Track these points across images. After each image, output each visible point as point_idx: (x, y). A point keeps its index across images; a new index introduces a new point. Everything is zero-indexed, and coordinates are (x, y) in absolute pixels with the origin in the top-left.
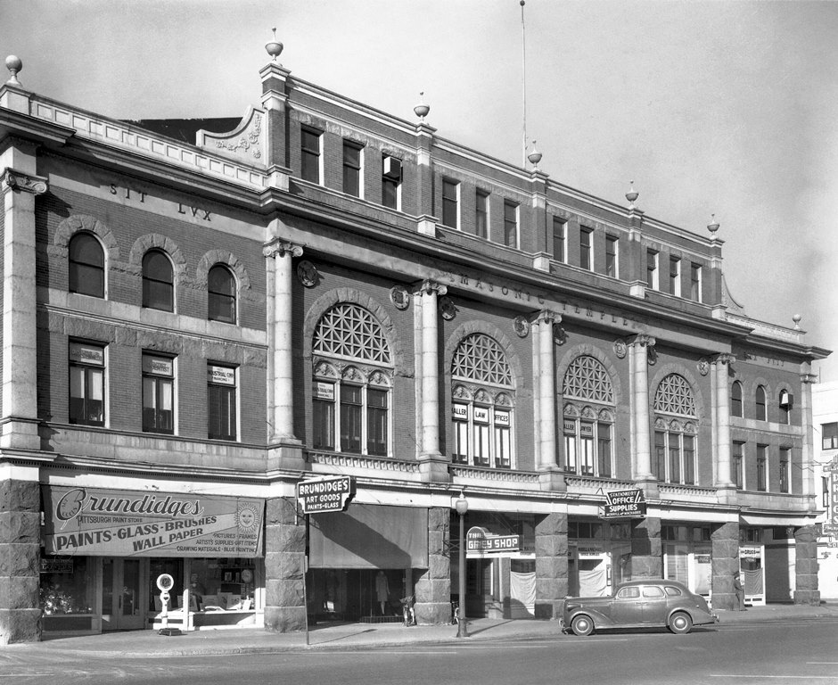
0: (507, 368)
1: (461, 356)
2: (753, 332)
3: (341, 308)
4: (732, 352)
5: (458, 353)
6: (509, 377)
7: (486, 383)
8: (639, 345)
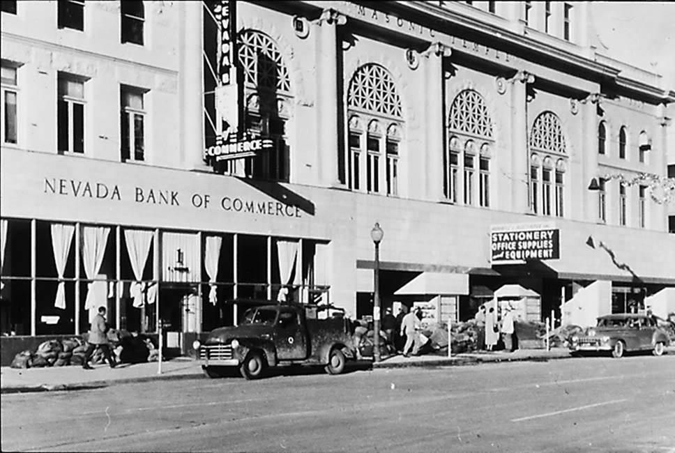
0: (398, 99)
1: (356, 87)
2: (620, 74)
3: (246, 35)
4: (601, 92)
5: (353, 83)
6: (400, 108)
7: (378, 113)
8: (519, 82)
